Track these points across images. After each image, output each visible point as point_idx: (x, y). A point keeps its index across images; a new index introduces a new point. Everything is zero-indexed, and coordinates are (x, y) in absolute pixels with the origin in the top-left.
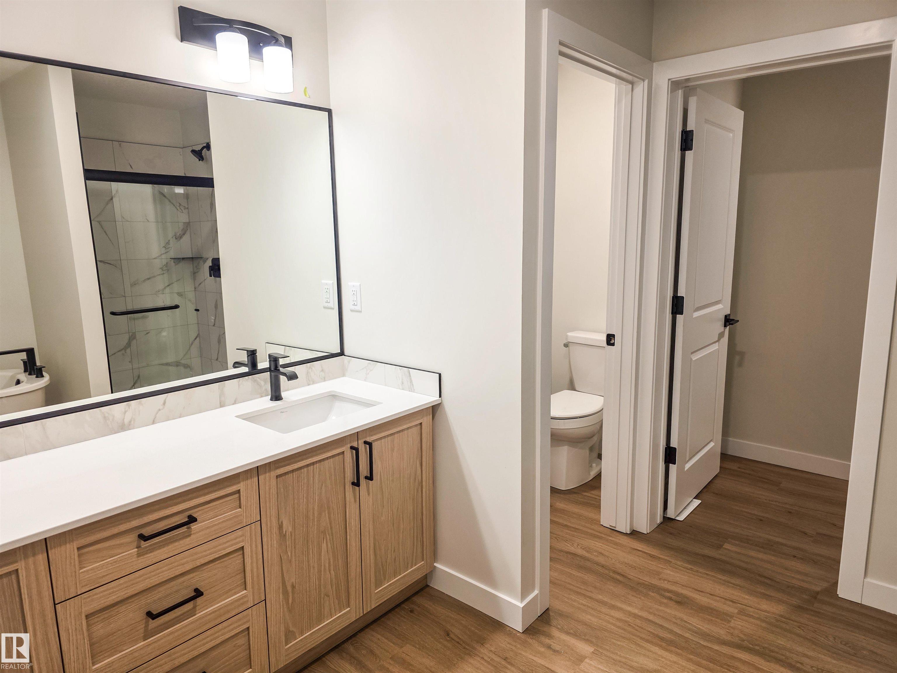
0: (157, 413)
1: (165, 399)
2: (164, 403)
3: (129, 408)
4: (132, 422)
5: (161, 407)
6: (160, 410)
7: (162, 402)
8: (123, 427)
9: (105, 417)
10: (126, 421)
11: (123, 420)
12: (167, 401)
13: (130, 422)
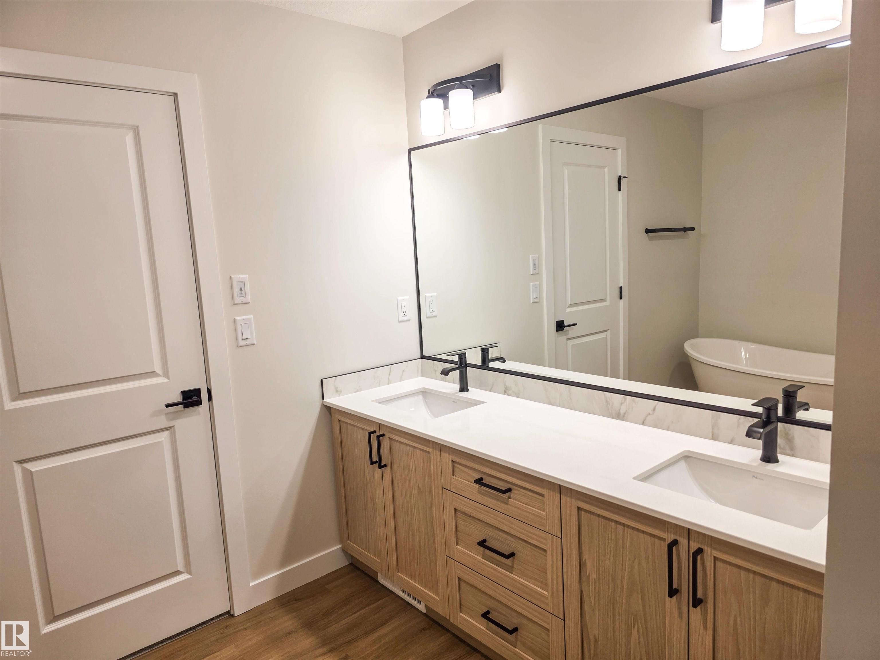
0: (646, 417)
1: (656, 406)
2: (654, 410)
3: (625, 401)
4: (626, 415)
5: (651, 412)
6: (649, 414)
7: (652, 408)
8: (619, 416)
9: (607, 401)
10: (622, 412)
11: (620, 409)
12: (657, 408)
13: (625, 414)
